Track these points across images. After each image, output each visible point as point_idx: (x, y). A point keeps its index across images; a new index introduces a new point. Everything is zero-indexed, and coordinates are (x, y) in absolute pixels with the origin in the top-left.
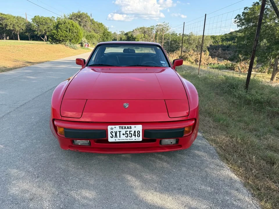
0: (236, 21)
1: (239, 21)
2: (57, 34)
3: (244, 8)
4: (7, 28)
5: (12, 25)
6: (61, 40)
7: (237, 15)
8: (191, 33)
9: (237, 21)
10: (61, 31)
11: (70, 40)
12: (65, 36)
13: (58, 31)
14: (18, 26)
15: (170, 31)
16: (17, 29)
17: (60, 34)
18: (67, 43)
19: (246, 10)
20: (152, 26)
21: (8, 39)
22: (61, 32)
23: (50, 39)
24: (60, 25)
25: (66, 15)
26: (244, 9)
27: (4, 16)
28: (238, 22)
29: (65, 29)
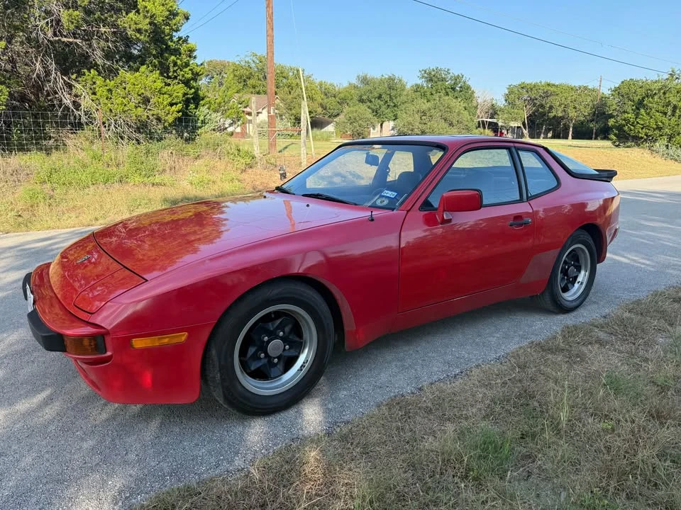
2: (633, 123)
4: (550, 114)
5: (563, 106)
6: (642, 138)
10: (648, 114)
11: (670, 138)
12: (655, 127)
13: (637, 115)
14: (575, 108)
16: (572, 114)
17: (642, 123)
18: (657, 144)
21: (550, 138)
22: (646, 117)
23: (615, 135)
24: (650, 99)
25: (676, 70)
27: (553, 89)
29: (660, 108)
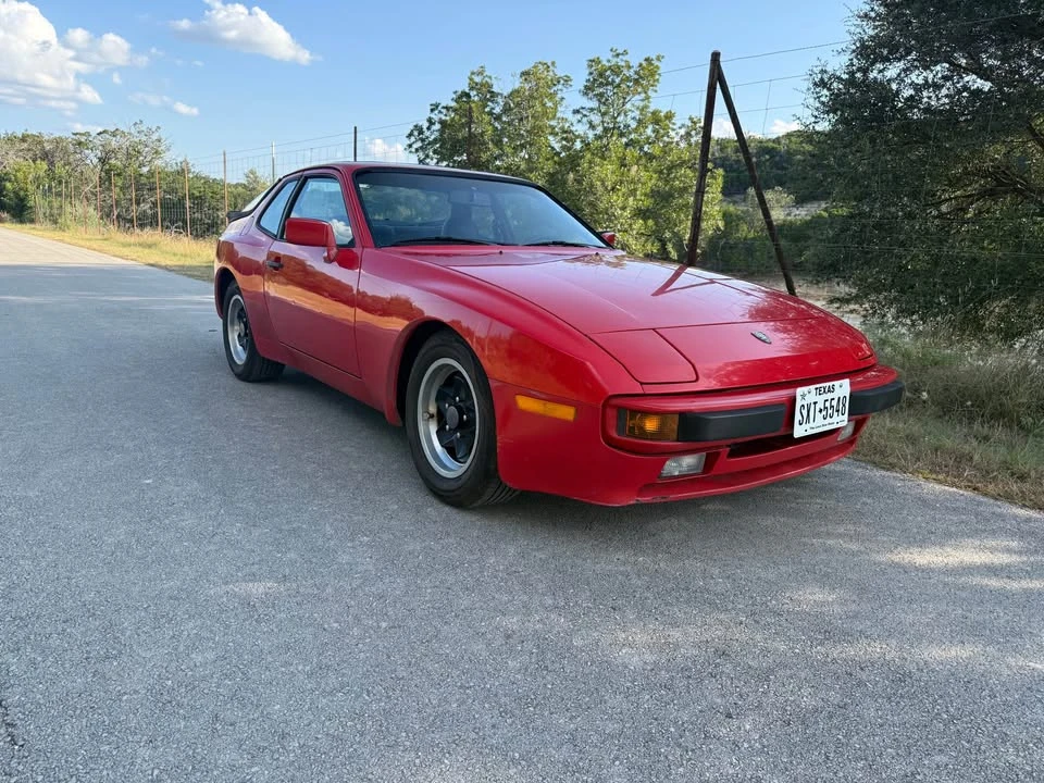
0: (410, 146)
1: (419, 144)
3: (429, 108)
7: (412, 127)
8: (252, 172)
9: (415, 146)
15: (170, 160)
19: (436, 112)
20: (80, 134)
26: (432, 110)
28: (417, 150)
